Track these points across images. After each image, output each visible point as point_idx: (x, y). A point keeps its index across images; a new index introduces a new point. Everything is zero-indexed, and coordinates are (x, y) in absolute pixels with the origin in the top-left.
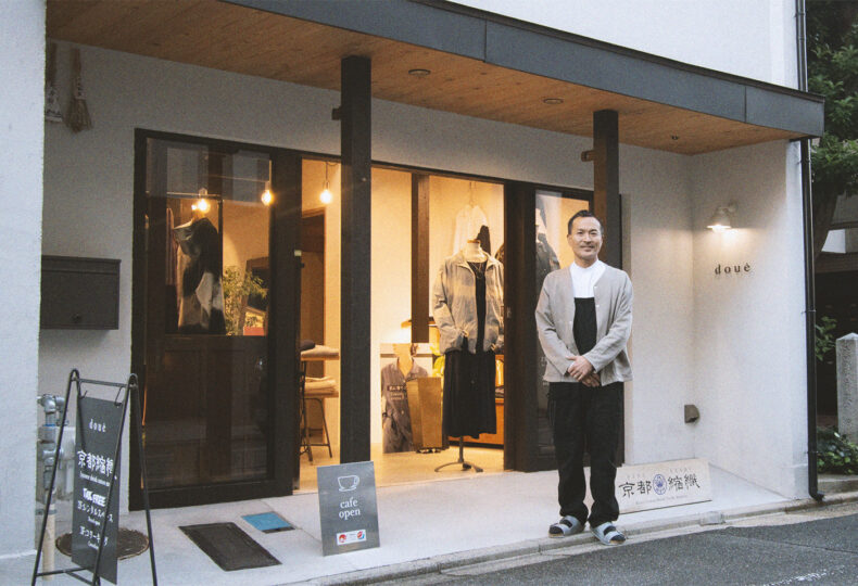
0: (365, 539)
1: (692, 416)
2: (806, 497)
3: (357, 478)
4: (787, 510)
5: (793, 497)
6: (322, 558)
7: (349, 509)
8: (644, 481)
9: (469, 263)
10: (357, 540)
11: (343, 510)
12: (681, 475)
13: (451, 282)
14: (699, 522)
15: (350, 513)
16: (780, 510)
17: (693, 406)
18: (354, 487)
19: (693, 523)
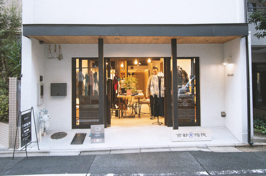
0: (101, 141)
1: (224, 115)
2: (247, 143)
3: (100, 128)
4: (235, 147)
5: (242, 142)
6: (90, 144)
7: (98, 134)
8: (185, 134)
9: (158, 77)
10: (99, 141)
11: (96, 135)
12: (200, 133)
13: (154, 81)
14: (197, 147)
15: (98, 135)
16: (232, 146)
17: (224, 112)
18: (99, 130)
19: (195, 147)
